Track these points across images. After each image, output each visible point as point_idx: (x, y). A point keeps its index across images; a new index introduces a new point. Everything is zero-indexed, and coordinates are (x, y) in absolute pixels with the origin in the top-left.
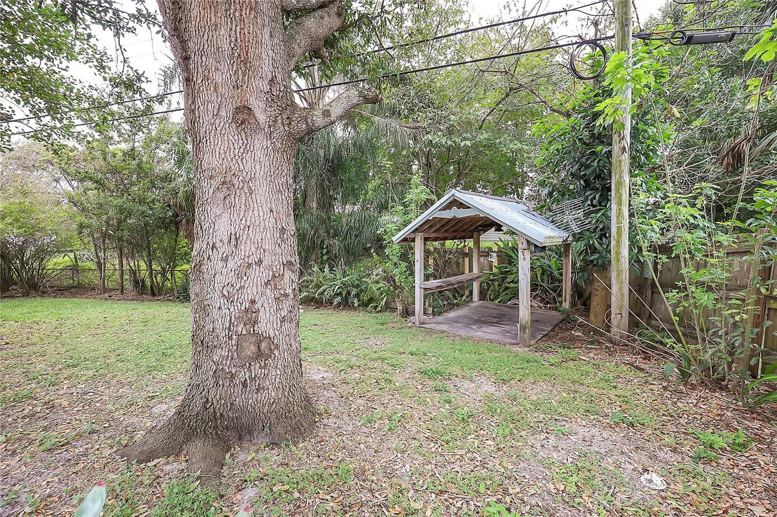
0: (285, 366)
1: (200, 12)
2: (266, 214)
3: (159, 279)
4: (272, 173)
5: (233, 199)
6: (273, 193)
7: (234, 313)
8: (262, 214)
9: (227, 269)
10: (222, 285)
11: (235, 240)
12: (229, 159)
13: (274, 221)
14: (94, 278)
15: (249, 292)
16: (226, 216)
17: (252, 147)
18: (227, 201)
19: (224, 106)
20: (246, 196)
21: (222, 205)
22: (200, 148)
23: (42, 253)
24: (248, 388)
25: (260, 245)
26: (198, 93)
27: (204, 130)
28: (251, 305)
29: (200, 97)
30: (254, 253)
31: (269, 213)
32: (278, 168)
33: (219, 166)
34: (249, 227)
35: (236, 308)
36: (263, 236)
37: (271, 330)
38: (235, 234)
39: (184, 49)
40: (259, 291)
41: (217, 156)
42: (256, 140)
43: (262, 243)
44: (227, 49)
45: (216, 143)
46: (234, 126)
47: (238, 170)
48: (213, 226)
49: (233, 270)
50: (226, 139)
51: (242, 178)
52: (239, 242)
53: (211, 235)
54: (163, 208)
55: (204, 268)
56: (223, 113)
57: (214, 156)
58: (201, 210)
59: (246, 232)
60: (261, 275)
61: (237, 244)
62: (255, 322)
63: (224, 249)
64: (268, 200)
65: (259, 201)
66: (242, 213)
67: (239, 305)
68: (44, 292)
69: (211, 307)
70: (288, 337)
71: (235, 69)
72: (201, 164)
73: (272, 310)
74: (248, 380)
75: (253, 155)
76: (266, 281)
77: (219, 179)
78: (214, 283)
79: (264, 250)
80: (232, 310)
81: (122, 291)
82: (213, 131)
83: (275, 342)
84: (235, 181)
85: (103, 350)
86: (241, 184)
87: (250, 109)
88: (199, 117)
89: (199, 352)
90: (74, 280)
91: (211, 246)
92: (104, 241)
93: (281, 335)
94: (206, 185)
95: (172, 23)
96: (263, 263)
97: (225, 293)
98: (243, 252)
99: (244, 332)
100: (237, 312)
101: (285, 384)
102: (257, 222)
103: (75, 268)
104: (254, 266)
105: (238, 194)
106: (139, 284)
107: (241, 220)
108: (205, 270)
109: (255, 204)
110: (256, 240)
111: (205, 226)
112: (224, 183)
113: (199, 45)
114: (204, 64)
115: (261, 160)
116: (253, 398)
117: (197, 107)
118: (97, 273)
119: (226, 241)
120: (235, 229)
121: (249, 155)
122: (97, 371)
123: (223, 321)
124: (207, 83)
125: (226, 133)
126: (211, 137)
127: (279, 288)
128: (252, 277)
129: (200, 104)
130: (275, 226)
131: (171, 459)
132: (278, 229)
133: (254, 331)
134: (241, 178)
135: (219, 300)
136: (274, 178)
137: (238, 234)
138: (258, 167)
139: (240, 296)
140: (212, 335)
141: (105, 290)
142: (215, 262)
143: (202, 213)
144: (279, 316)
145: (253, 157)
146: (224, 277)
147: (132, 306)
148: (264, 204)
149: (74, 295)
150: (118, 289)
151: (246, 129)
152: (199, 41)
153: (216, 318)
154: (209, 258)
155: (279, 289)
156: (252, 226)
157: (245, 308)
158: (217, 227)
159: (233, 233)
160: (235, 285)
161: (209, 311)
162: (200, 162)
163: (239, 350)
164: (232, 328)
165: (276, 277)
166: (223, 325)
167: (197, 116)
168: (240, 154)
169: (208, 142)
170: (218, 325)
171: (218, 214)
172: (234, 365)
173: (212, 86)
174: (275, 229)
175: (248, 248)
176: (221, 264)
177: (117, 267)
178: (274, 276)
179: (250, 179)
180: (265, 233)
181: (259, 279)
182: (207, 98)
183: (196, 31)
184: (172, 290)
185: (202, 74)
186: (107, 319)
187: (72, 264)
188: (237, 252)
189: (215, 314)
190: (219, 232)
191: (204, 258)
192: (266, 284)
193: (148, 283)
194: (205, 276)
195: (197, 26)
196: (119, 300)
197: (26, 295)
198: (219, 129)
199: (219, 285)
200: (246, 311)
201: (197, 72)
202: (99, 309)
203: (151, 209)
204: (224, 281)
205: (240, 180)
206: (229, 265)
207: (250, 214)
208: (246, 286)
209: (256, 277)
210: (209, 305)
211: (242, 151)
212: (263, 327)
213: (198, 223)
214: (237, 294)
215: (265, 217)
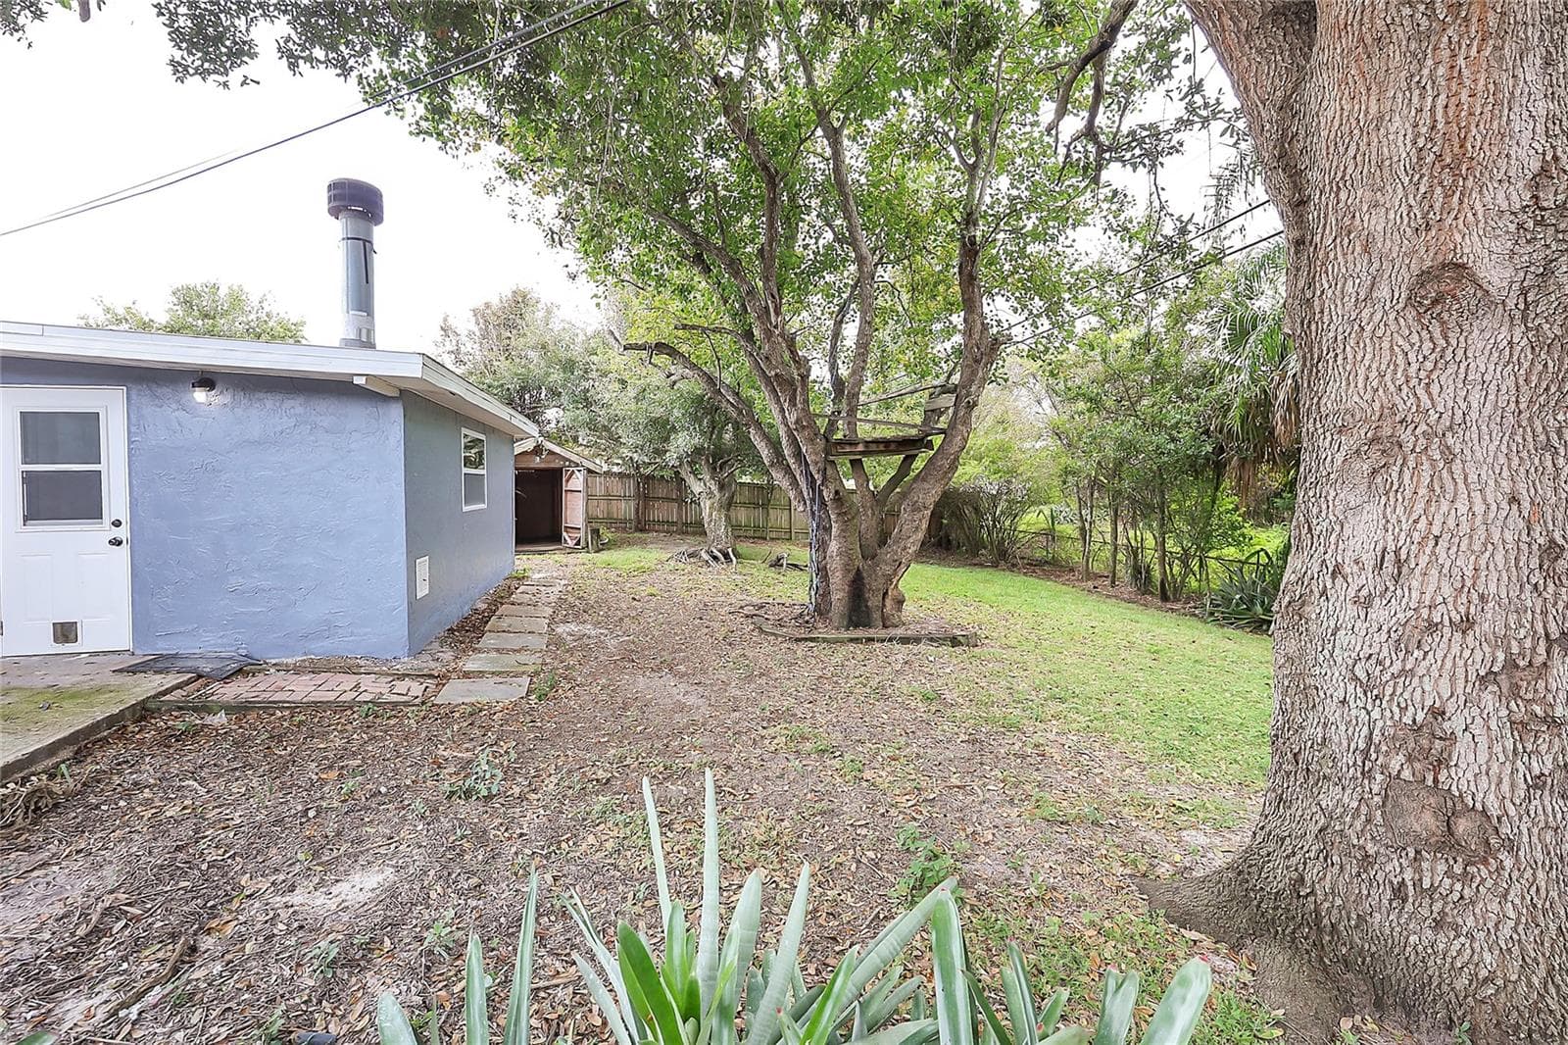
0: (1535, 906)
1: (1342, 109)
2: (1494, 507)
3: (1176, 569)
4: (1523, 406)
5: (1395, 475)
6: (1524, 454)
7: (1380, 724)
8: (1479, 508)
9: (1367, 624)
10: (1354, 655)
11: (1395, 566)
12: (1392, 389)
13: (1522, 524)
14: (1072, 552)
15: (1427, 688)
16: (1373, 512)
17: (1460, 353)
18: (1379, 479)
19: (1386, 276)
20: (1433, 467)
21: (1364, 487)
22: (1318, 371)
23: (1015, 510)
24: (1409, 907)
25: (1469, 583)
26: (1323, 264)
27: (1331, 334)
28: (1430, 718)
29: (1326, 272)
30: (1451, 600)
31: (1505, 505)
32: (1547, 389)
33: (1365, 405)
34: (1437, 538)
35: (1388, 714)
36: (1483, 562)
37: (1492, 797)
38: (1397, 552)
39: (1297, 187)
40: (1460, 691)
41: (1360, 385)
42: (1476, 332)
43: (1475, 578)
44: (1404, 155)
45: (1359, 358)
46: (1411, 314)
47: (1414, 409)
48: (1337, 528)
49: (1385, 628)
50: (1386, 345)
51: (1425, 427)
52: (1405, 570)
53: (1333, 547)
54: (1195, 438)
55: (1311, 611)
56: (1383, 292)
57: (1352, 385)
58: (1311, 494)
59: (1428, 551)
60: (1467, 653)
61: (1400, 573)
62: (1439, 762)
63: (1364, 580)
64: (1506, 473)
65: (1473, 477)
66: (1419, 508)
67: (1396, 710)
68: (1014, 565)
69: (1321, 694)
70: (1551, 833)
71: (1422, 190)
72: (1318, 403)
73: (1498, 749)
74: (1411, 888)
75: (1462, 370)
76: (1482, 673)
77: (1362, 433)
78: (1334, 647)
79: (1482, 597)
80: (1376, 714)
81: (1113, 582)
82: (1353, 335)
83: (1505, 830)
84: (1406, 436)
85: (1095, 687)
86: (1422, 441)
87: (1463, 266)
88: (1322, 312)
89: (1288, 774)
90: (1048, 552)
91: (1331, 569)
92: (1092, 495)
93: (1525, 818)
94: (1327, 444)
95: (1275, 147)
96: (1477, 628)
97: (1362, 676)
98: (1415, 595)
99: (1406, 774)
100: (1389, 723)
101: (1533, 955)
102: (1465, 528)
103: (1050, 534)
104: (1447, 631)
105: (1411, 464)
106: (1140, 575)
107: (1416, 522)
108: (1314, 616)
109: (1461, 485)
110: (1455, 571)
111: (1319, 528)
112: (1375, 440)
113: (1332, 174)
114: (1341, 205)
115: (1487, 378)
116: (1420, 937)
117: (1318, 293)
118: (1079, 545)
119: (1369, 565)
120: (1396, 539)
121: (1449, 371)
122: (1091, 721)
123: (1350, 733)
124: (1346, 240)
125: (1388, 333)
126: (1348, 348)
127: (1529, 696)
128: (1440, 655)
129: (1326, 286)
130: (1524, 537)
131: (1223, 948)
132: (1535, 547)
133: (1436, 781)
134: (1423, 427)
135: (1342, 685)
136: (1530, 419)
137: (1404, 552)
138: (1475, 398)
139: (1399, 691)
140: (1319, 751)
141: (1089, 575)
142: (1338, 604)
143: (1313, 500)
144: (1522, 769)
145: (1462, 376)
146: (1360, 640)
147: (1129, 614)
148: (1491, 483)
149: (1047, 576)
150: (1107, 577)
151: (1446, 316)
152: (1334, 164)
153: (1332, 719)
154: (1323, 593)
155: (1528, 701)
156: (1446, 536)
157: (1414, 721)
158: (1347, 531)
159: (1391, 547)
160: (1388, 663)
161: (1317, 700)
162: (1315, 400)
163: (1389, 806)
164: (1374, 756)
165: (1517, 666)
166: (1350, 740)
167: (1318, 310)
168: (1423, 374)
169: (1340, 357)
170: (1340, 735)
171: (1352, 504)
172: (1373, 838)
173: (1358, 244)
174: (1524, 547)
175: (1431, 588)
176: (1352, 610)
177: (1108, 538)
178: (1511, 664)
179: (1451, 428)
180: (1487, 554)
181: (1461, 663)
182: (1344, 270)
183: (1328, 148)
184: (1200, 595)
185: (1337, 225)
186: (1096, 630)
187: (1046, 527)
188: (1399, 592)
189: (1333, 713)
190: (1352, 542)
191: (1311, 591)
192: (1482, 679)
193: (1157, 574)
194: (1313, 628)
195: (1332, 137)
196: (1108, 596)
197: (995, 565)
198: (1368, 328)
199: (1346, 654)
200: (1417, 728)
201: (1325, 225)
202: (1083, 610)
203: (1173, 440)
204: (1358, 649)
205: (1417, 432)
206: (1372, 615)
207: (1445, 508)
208: (1421, 671)
209: (1450, 657)
210: (1317, 689)
211: (1429, 365)
212: (1463, 781)
213: (1302, 518)
214: (1391, 683)
215: (1492, 515)
